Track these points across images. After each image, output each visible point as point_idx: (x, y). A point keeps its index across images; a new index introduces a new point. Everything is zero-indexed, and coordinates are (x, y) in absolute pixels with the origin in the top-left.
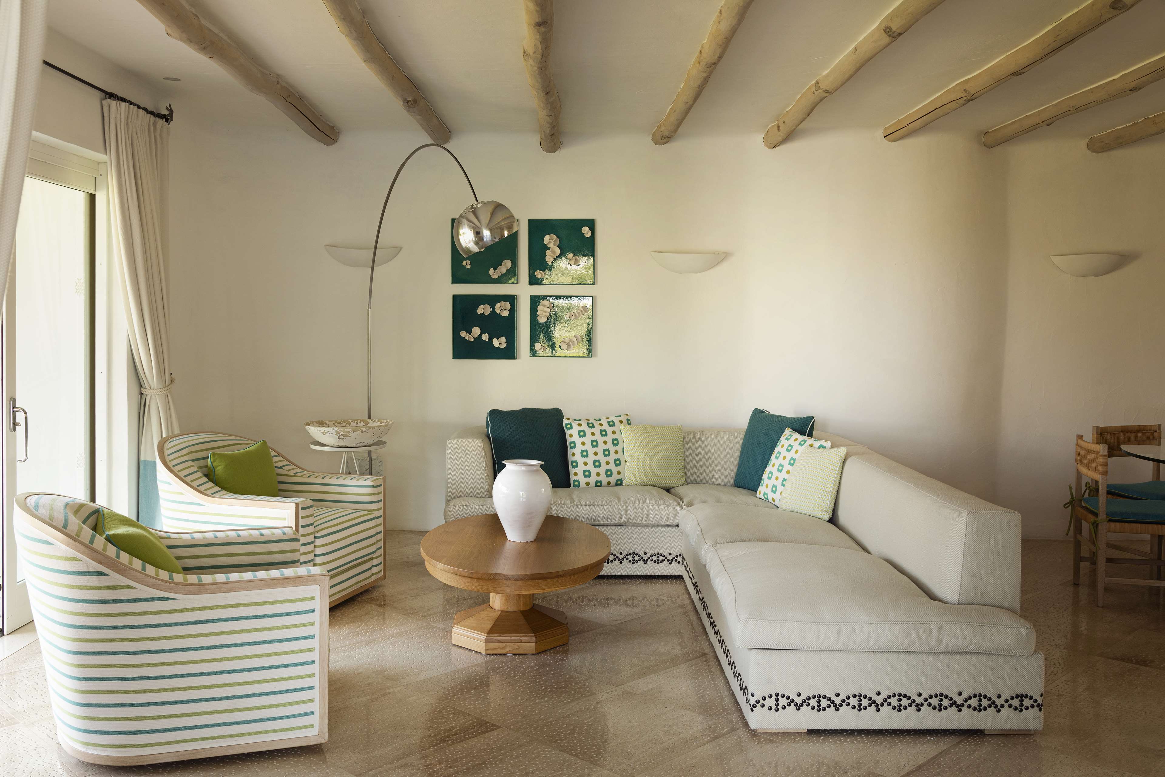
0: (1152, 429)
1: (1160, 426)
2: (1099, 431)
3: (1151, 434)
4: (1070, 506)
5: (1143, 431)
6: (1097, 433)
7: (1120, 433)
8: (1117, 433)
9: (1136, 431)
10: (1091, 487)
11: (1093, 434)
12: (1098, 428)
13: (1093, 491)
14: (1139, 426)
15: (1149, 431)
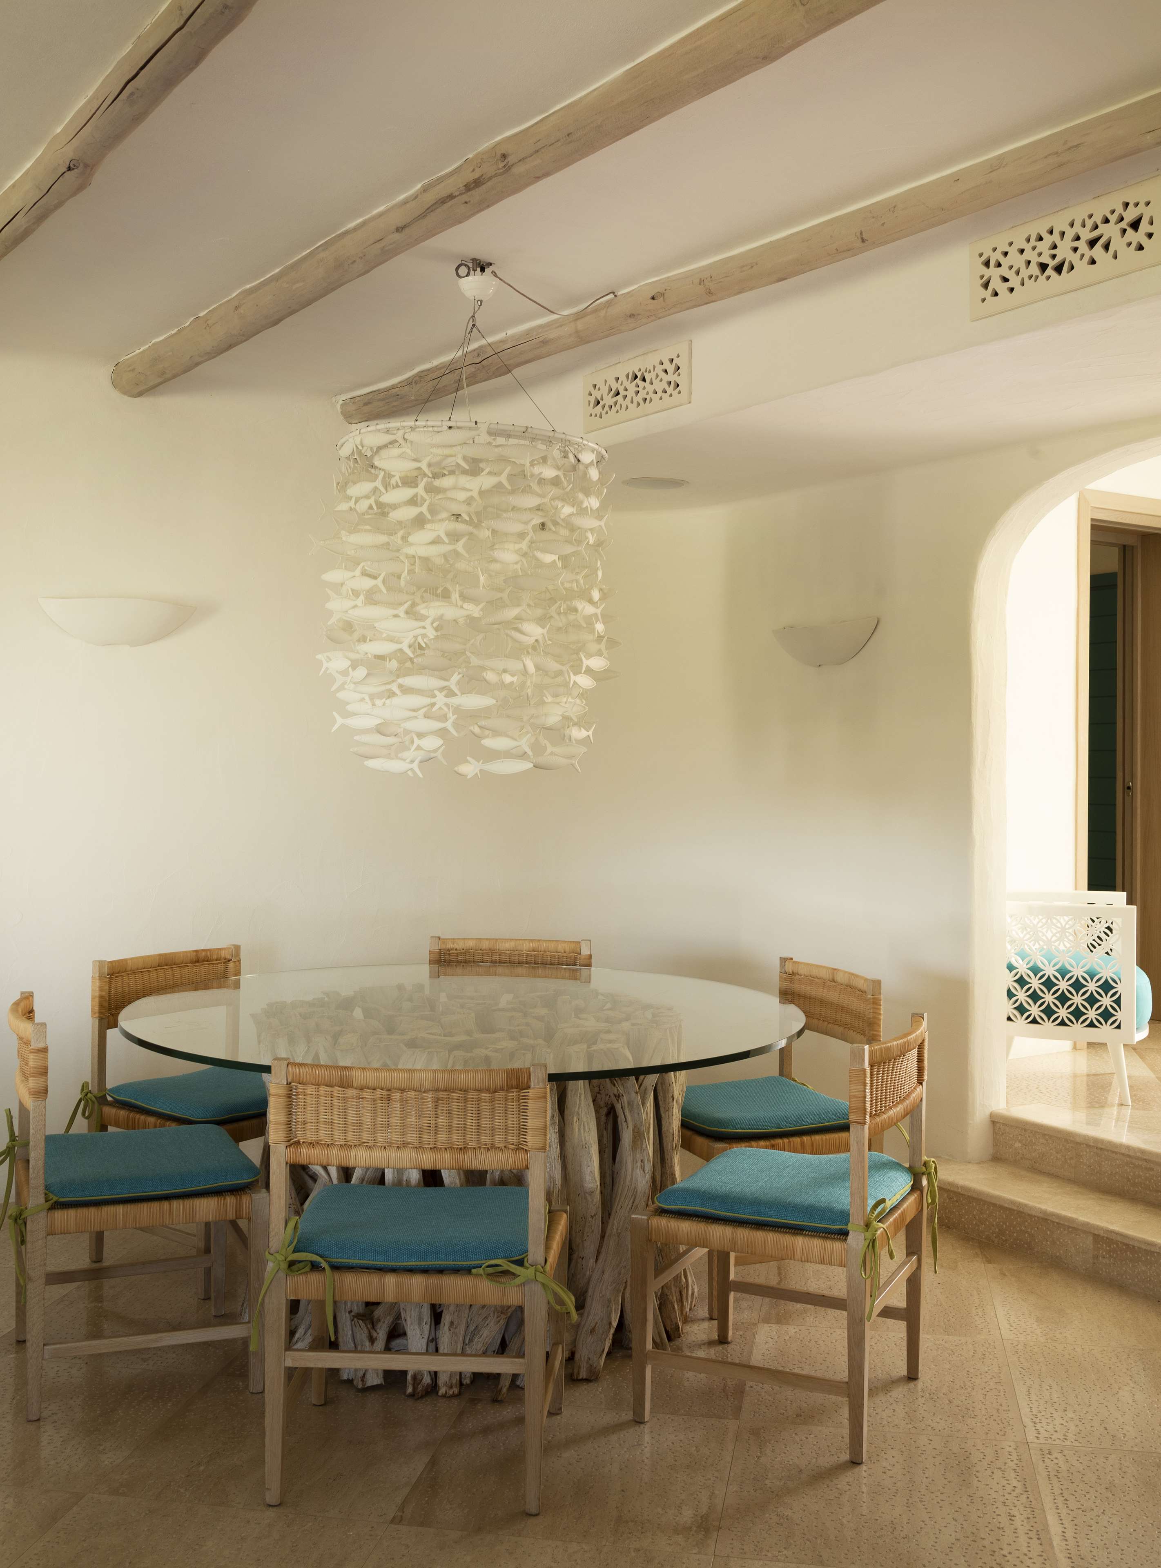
0: (223, 957)
1: (237, 948)
2: (106, 970)
3: (221, 967)
4: (8, 1160)
5: (204, 961)
6: (101, 974)
7: (156, 970)
8: (149, 971)
9: (191, 963)
10: (89, 1095)
11: (93, 978)
12: (101, 963)
13: (93, 1102)
14: (197, 951)
15: (216, 960)
